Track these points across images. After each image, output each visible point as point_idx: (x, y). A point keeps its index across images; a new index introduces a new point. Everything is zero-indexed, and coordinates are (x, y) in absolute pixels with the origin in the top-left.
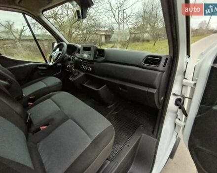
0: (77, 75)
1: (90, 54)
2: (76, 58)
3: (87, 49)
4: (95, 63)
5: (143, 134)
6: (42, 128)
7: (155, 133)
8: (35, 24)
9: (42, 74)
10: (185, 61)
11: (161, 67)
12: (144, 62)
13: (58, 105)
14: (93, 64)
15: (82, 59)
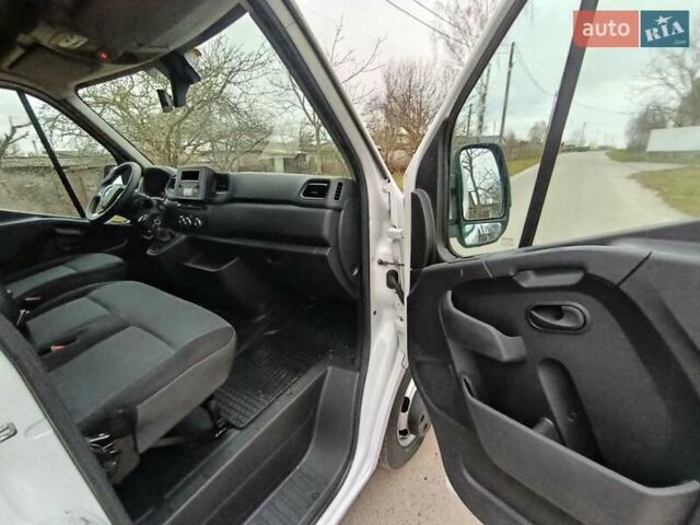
0: (167, 242)
1: (198, 187)
2: (167, 202)
3: (190, 175)
4: (210, 207)
5: (330, 368)
6: (54, 348)
7: (357, 362)
8: (55, 119)
9: (67, 248)
10: (380, 188)
11: (330, 200)
12: (304, 195)
13: (105, 306)
14: (205, 208)
15: (180, 201)
